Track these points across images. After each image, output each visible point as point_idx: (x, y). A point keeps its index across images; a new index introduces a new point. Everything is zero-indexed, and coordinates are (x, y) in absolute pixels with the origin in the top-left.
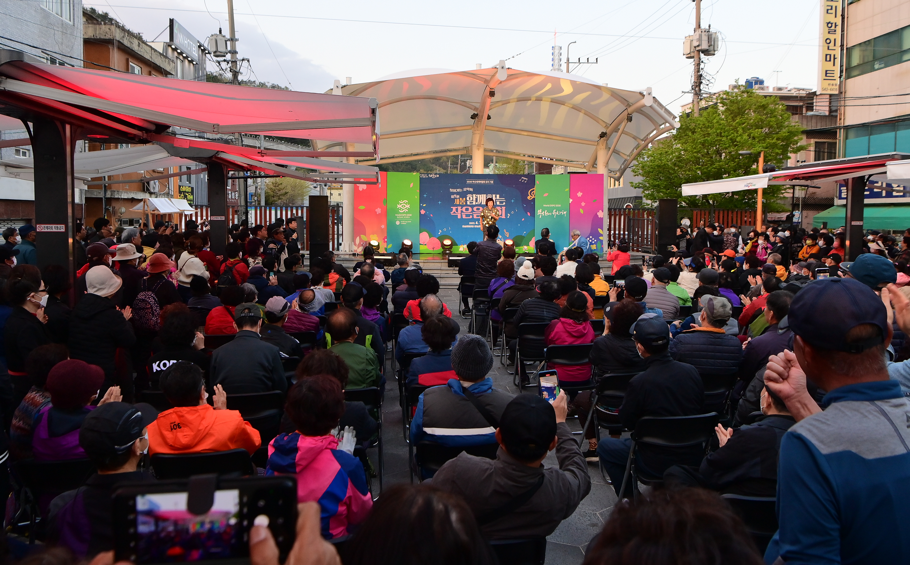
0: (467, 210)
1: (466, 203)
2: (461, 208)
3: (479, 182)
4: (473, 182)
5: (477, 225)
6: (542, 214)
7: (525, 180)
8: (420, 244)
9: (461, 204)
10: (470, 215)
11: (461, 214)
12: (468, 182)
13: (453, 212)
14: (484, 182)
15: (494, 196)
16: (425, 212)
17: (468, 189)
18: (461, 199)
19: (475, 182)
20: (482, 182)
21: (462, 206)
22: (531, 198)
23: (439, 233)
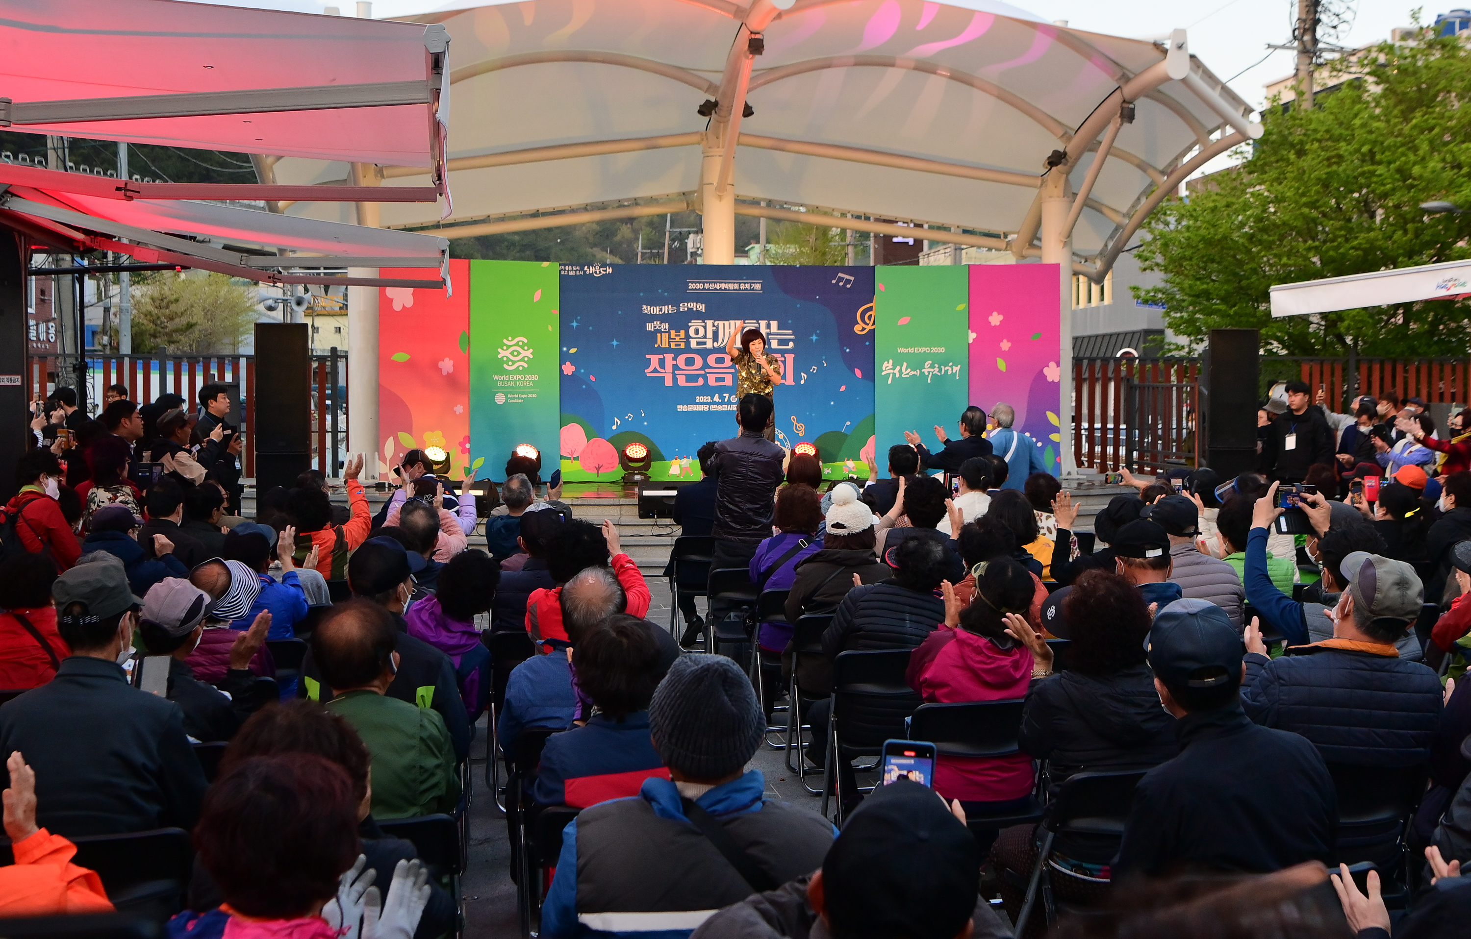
0: (690, 362)
1: (688, 343)
2: (675, 359)
3: (723, 286)
4: (707, 286)
5: (717, 404)
6: (894, 374)
7: (848, 281)
8: (562, 457)
9: (673, 346)
10: (698, 376)
11: (673, 373)
12: (691, 286)
13: (651, 369)
14: (736, 286)
15: (763, 323)
16: (573, 368)
17: (693, 306)
18: (673, 332)
19: (712, 286)
20: (731, 286)
21: (677, 353)
22: (864, 329)
23: (614, 427)
